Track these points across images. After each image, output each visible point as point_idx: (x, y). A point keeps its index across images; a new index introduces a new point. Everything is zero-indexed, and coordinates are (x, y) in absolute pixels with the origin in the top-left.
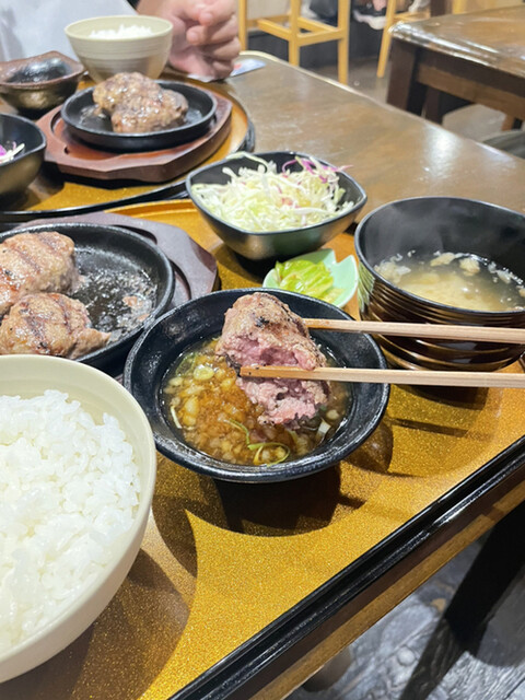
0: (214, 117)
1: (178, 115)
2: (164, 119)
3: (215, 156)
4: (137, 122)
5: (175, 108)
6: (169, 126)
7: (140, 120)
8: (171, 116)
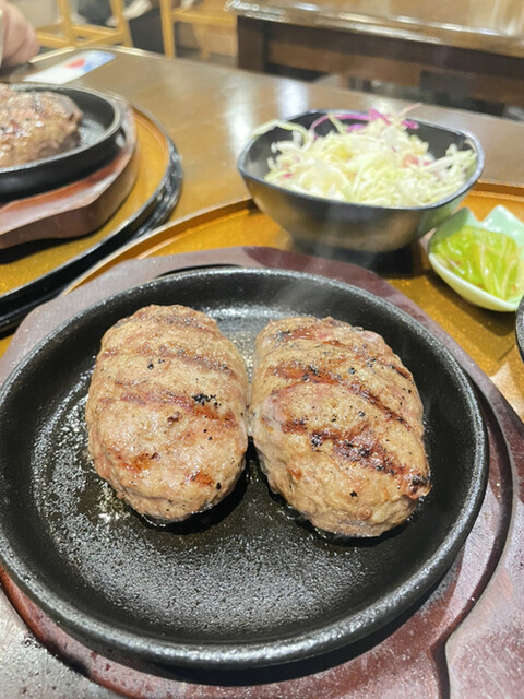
0: (121, 131)
1: (71, 127)
2: (54, 137)
3: (121, 211)
4: (13, 148)
5: (67, 116)
6: (63, 147)
7: (16, 144)
8: (63, 129)
